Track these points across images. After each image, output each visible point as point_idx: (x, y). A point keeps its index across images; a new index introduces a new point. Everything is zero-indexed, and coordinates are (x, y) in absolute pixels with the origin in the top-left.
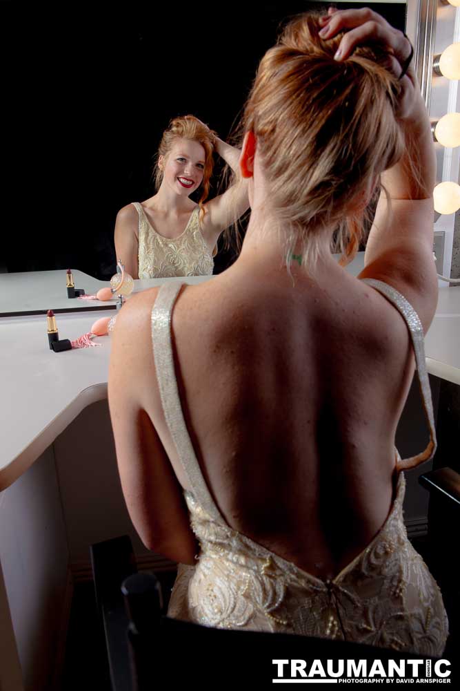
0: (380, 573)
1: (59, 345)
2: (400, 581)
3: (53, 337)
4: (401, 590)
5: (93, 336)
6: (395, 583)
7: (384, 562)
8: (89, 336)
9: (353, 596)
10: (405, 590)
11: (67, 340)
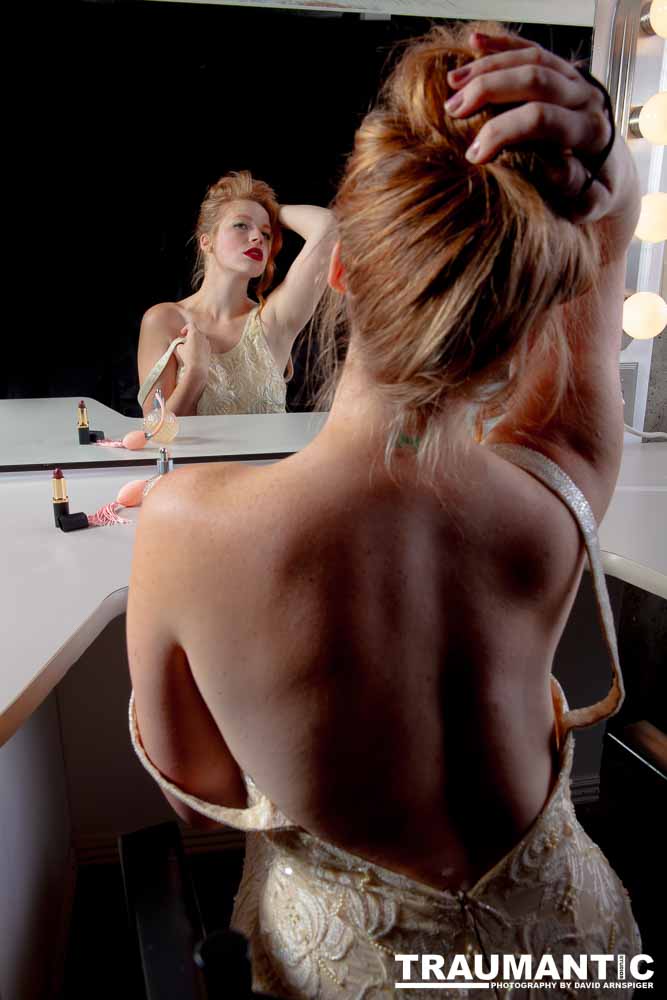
0: (538, 879)
1: (69, 520)
2: (568, 888)
3: (61, 509)
4: (570, 902)
5: (120, 506)
6: (561, 892)
7: (543, 862)
8: (114, 506)
9: (499, 913)
10: (577, 901)
11: (82, 514)
